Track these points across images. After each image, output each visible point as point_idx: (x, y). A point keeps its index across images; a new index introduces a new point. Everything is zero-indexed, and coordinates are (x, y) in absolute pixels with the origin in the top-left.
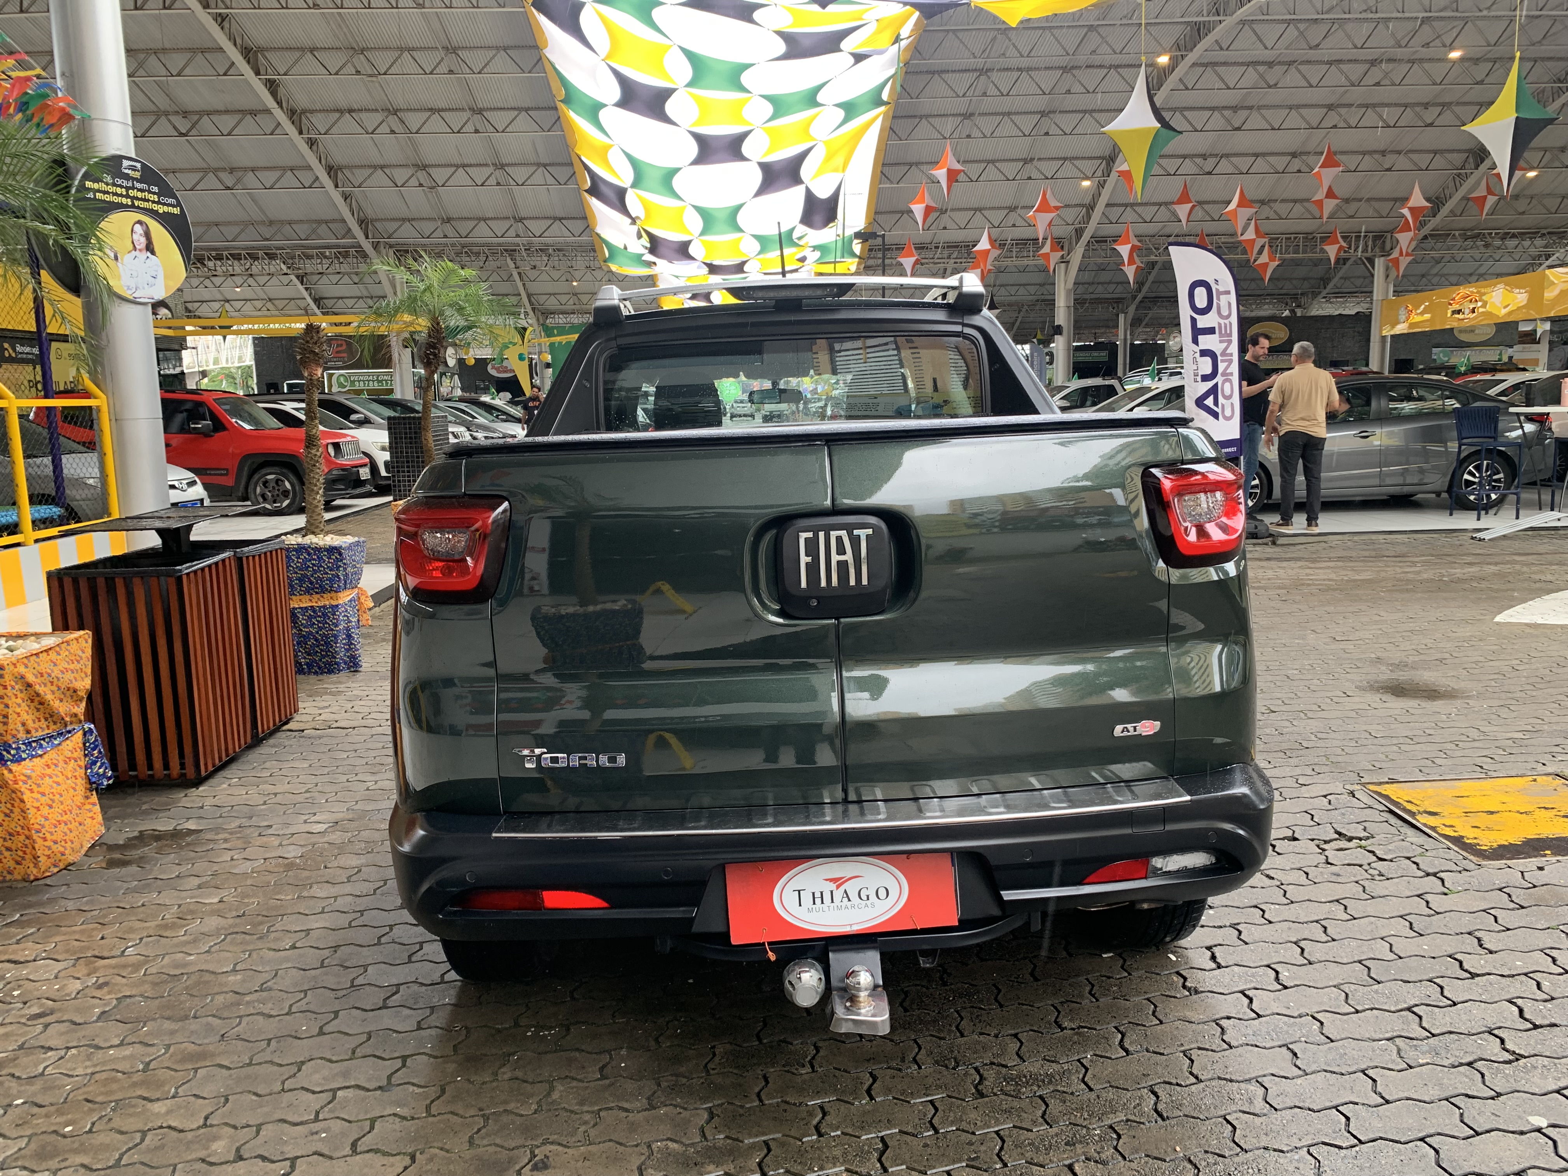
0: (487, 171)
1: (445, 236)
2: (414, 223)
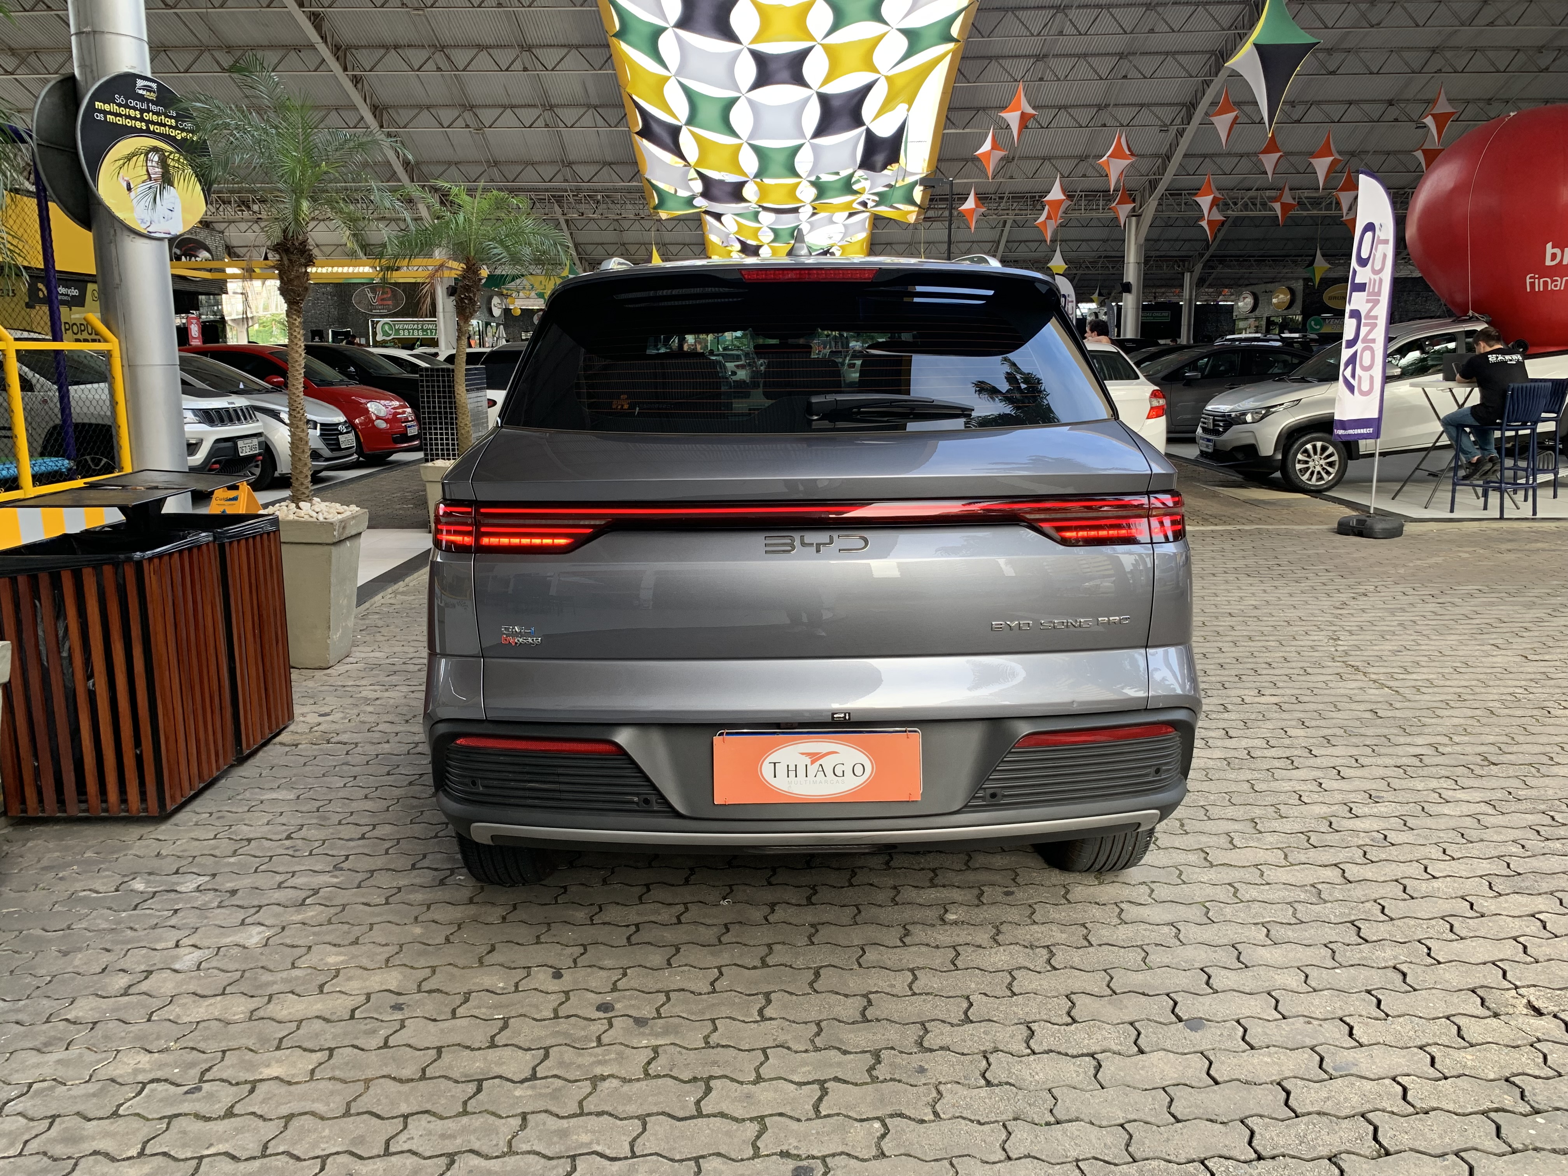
1: (492, 181)
2: (460, 167)
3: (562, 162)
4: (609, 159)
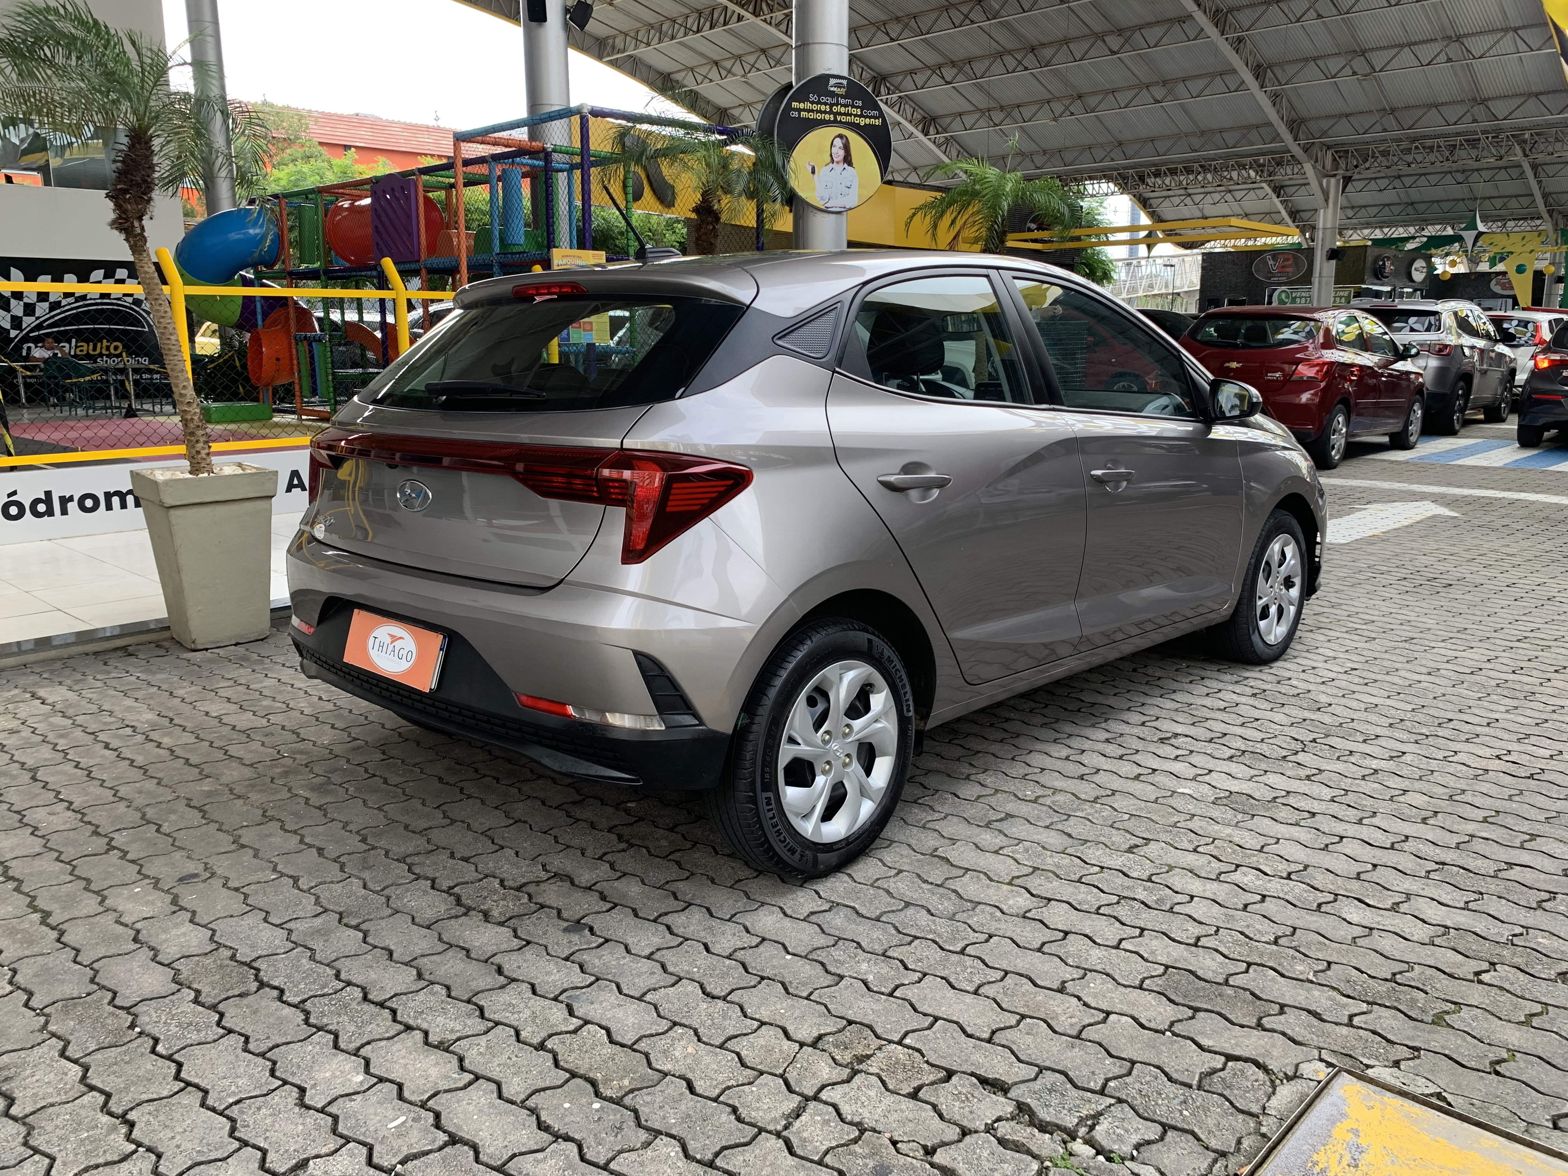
0: (1436, 47)
1: (1385, 130)
2: (1351, 118)
3: (1474, 100)
4: (1534, 89)
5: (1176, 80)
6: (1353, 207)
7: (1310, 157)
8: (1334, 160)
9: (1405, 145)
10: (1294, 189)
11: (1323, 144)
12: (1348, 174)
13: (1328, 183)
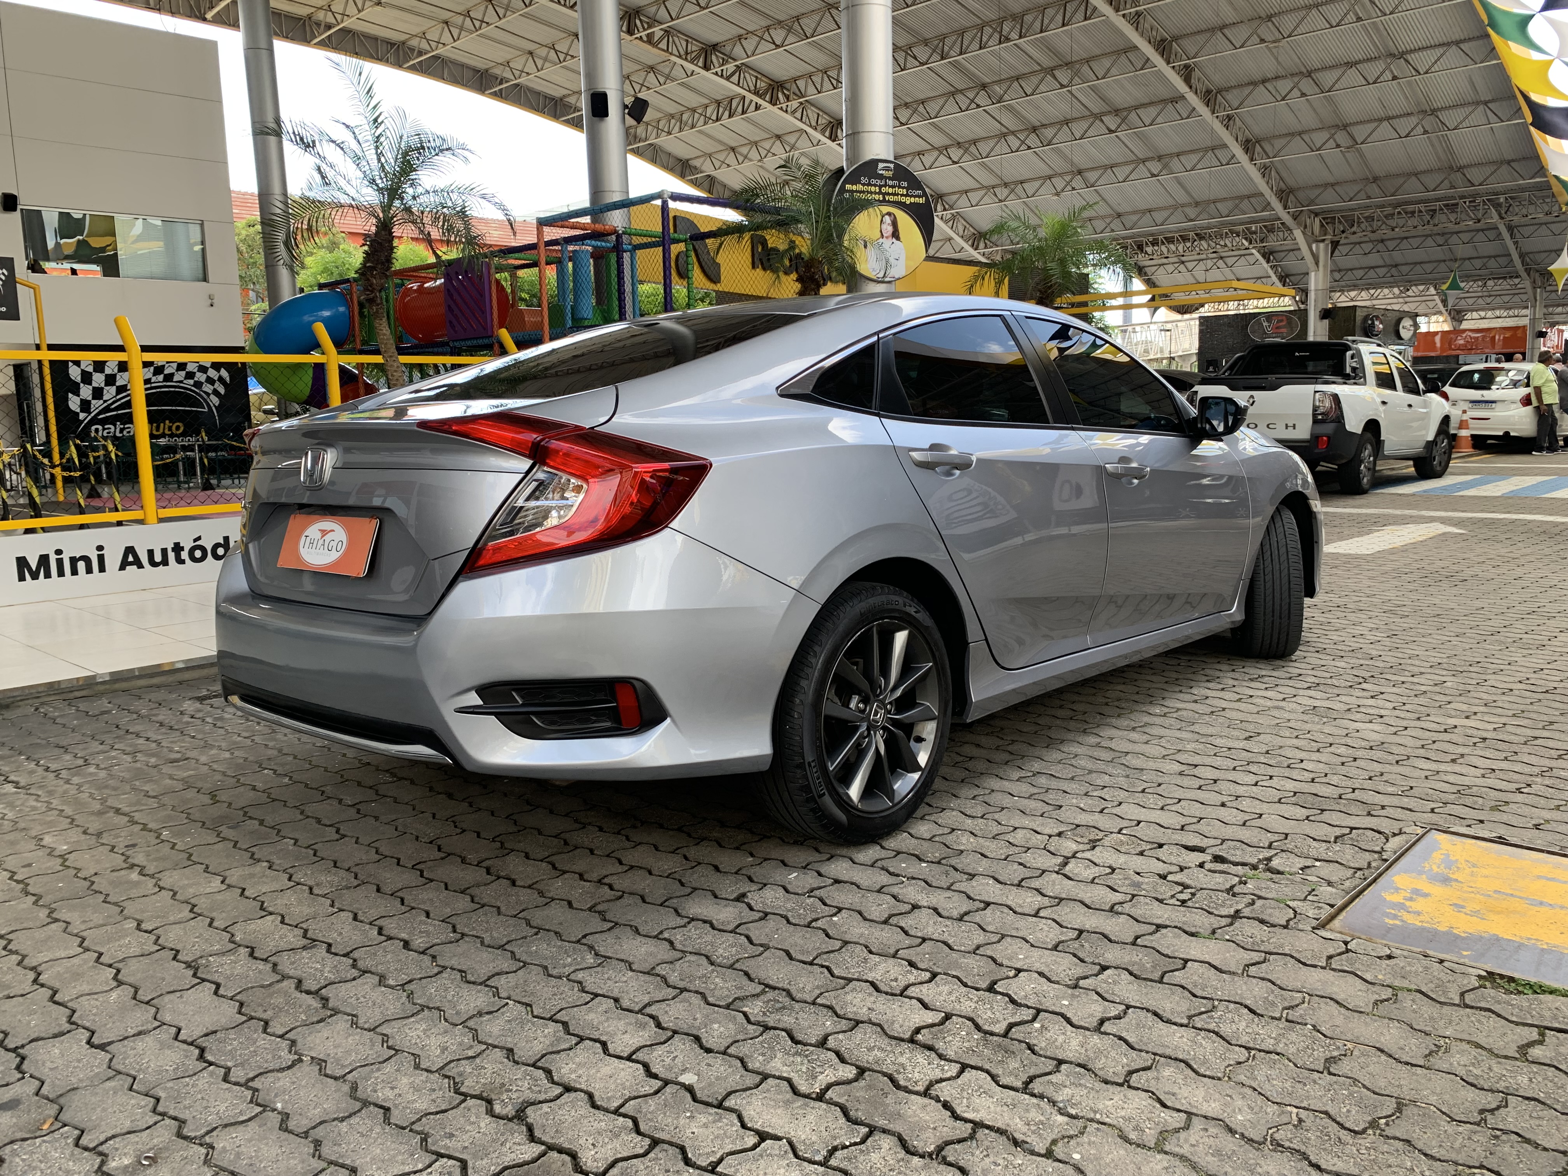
0: (1412, 121)
1: (1369, 198)
2: (1337, 188)
3: (1451, 168)
4: (1508, 157)
5: (1171, 155)
6: (1340, 271)
7: (1299, 224)
8: (1322, 225)
9: (1389, 210)
10: (1283, 254)
11: (1311, 211)
12: (1336, 239)
13: (1318, 248)
